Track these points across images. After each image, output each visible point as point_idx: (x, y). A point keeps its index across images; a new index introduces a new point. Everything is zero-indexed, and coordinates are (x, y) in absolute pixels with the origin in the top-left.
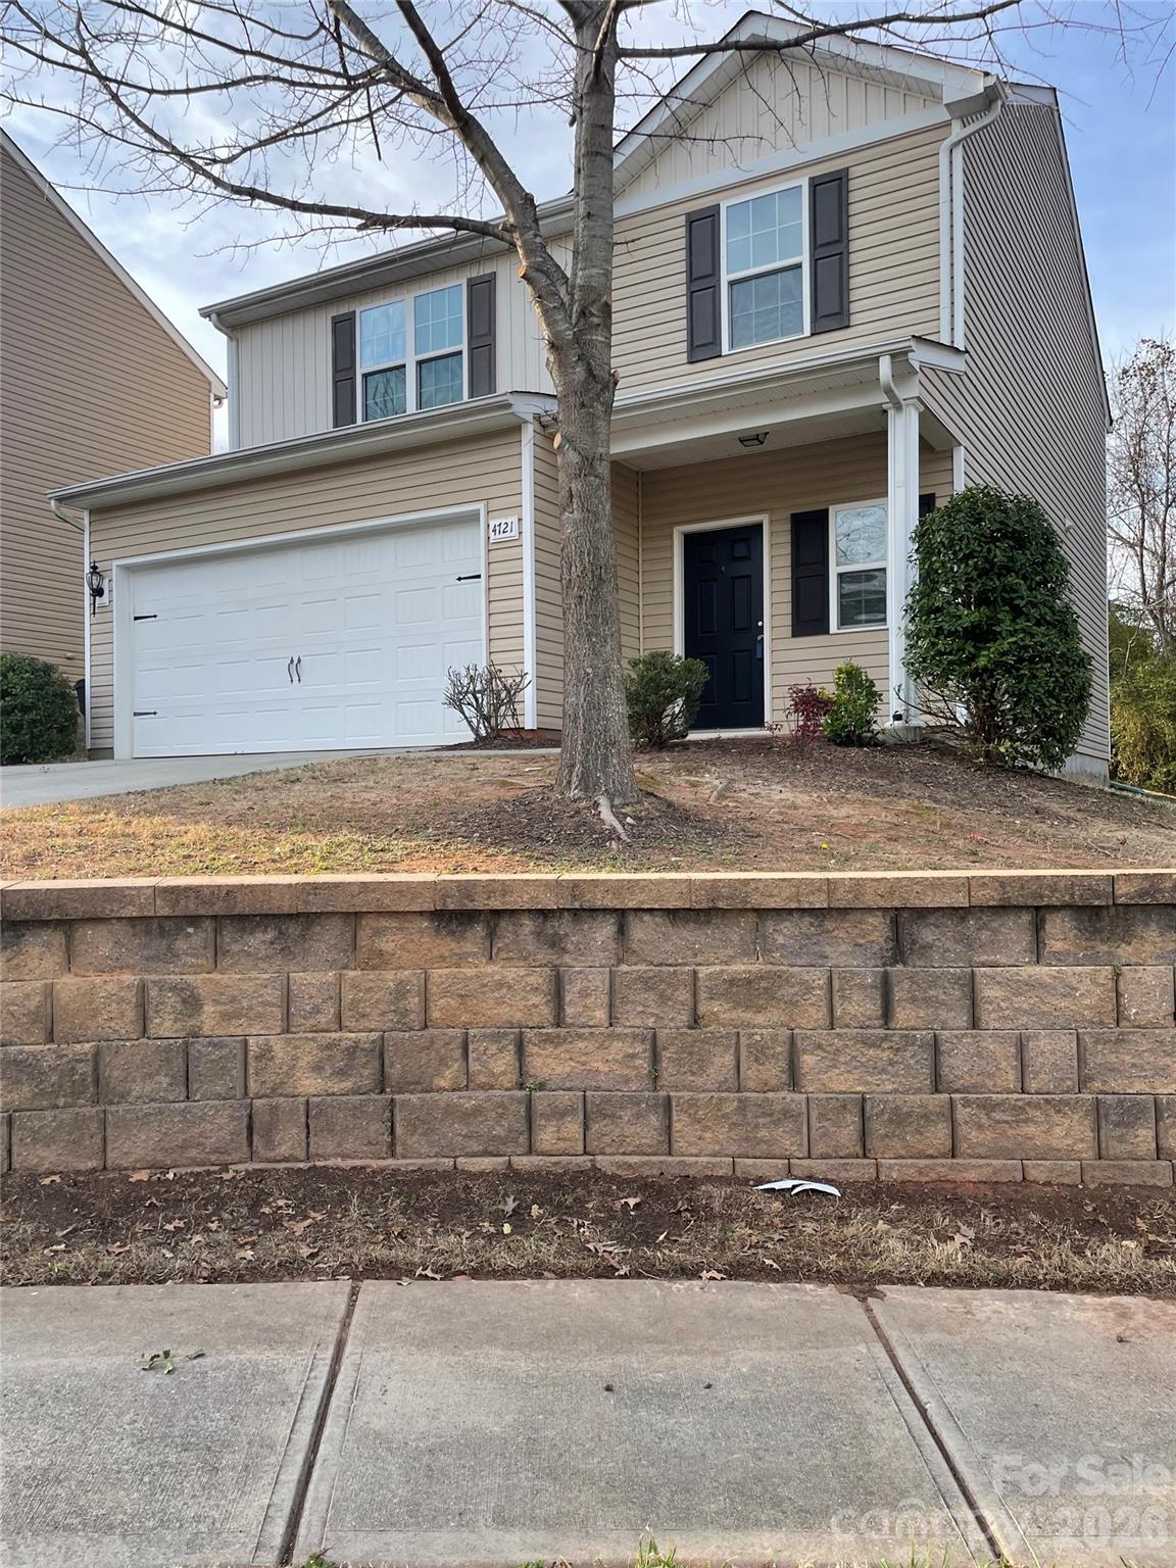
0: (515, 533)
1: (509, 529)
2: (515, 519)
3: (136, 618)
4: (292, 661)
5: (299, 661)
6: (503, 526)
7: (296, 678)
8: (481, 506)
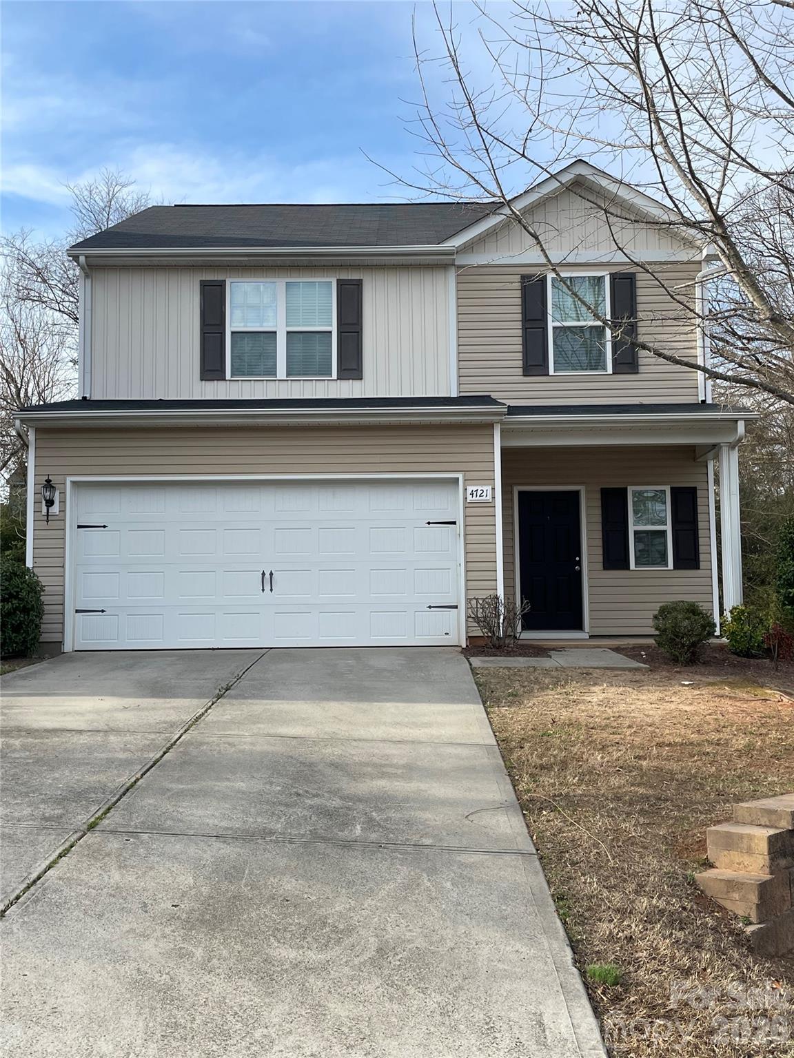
0: (489, 498)
1: (484, 494)
2: (489, 488)
3: (79, 527)
4: (263, 574)
5: (271, 574)
6: (479, 493)
7: (267, 588)
8: (460, 476)
